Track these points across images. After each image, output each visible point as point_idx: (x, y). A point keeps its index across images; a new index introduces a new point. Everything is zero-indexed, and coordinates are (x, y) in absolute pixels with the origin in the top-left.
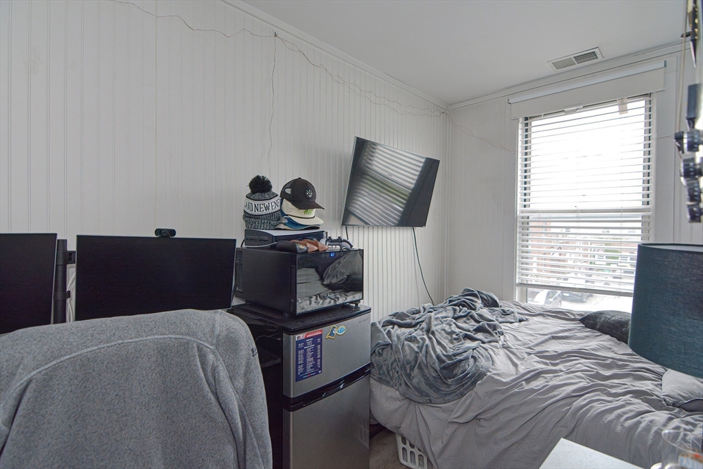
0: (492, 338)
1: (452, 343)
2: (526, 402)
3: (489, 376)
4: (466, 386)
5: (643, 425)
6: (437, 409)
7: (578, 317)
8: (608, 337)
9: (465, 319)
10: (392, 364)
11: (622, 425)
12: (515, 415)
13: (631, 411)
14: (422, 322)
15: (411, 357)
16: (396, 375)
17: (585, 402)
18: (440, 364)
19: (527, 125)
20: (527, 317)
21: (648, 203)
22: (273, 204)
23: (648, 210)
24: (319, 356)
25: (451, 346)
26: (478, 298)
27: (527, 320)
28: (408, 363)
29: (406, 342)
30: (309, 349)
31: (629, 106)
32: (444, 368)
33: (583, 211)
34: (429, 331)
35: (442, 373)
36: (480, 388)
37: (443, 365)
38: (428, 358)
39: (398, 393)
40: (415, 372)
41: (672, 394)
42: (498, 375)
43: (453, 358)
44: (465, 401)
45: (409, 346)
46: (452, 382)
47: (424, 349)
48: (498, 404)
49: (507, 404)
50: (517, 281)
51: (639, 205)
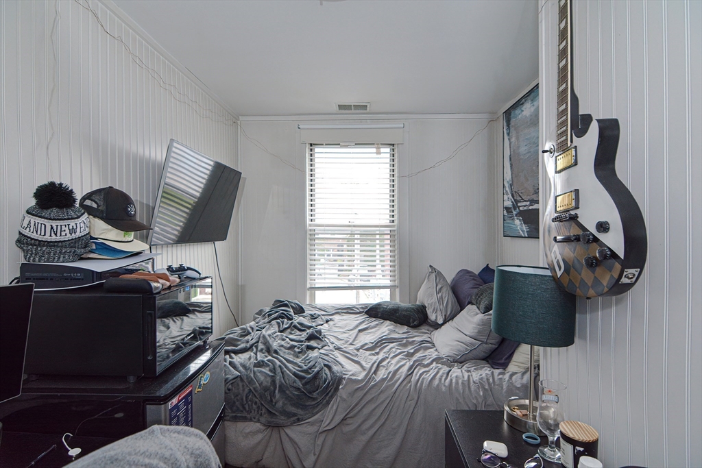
0: (323, 343)
1: (298, 357)
2: (381, 392)
3: (348, 378)
4: (330, 394)
5: (454, 381)
6: (305, 425)
7: (361, 310)
8: (388, 322)
9: (289, 330)
10: (247, 397)
11: (445, 386)
12: (376, 405)
13: (443, 374)
14: (258, 342)
15: (267, 382)
16: (254, 406)
17: (417, 377)
18: (301, 381)
19: (311, 150)
20: (331, 317)
21: (393, 221)
22: (82, 225)
23: (394, 226)
24: (190, 419)
25: (300, 360)
26: (289, 307)
27: (331, 320)
28: (266, 389)
29: (256, 369)
30: (182, 415)
31: (382, 150)
32: (306, 383)
33: (354, 226)
34: (269, 350)
35: (306, 389)
36: (343, 392)
37: (304, 381)
38: (286, 378)
39: (258, 425)
40: (277, 397)
41: (450, 354)
42: (353, 375)
43: (310, 371)
44: (333, 406)
45: (261, 372)
46: (318, 394)
47: (279, 370)
48: (361, 400)
49: (369, 397)
50: (308, 286)
51: (387, 222)
